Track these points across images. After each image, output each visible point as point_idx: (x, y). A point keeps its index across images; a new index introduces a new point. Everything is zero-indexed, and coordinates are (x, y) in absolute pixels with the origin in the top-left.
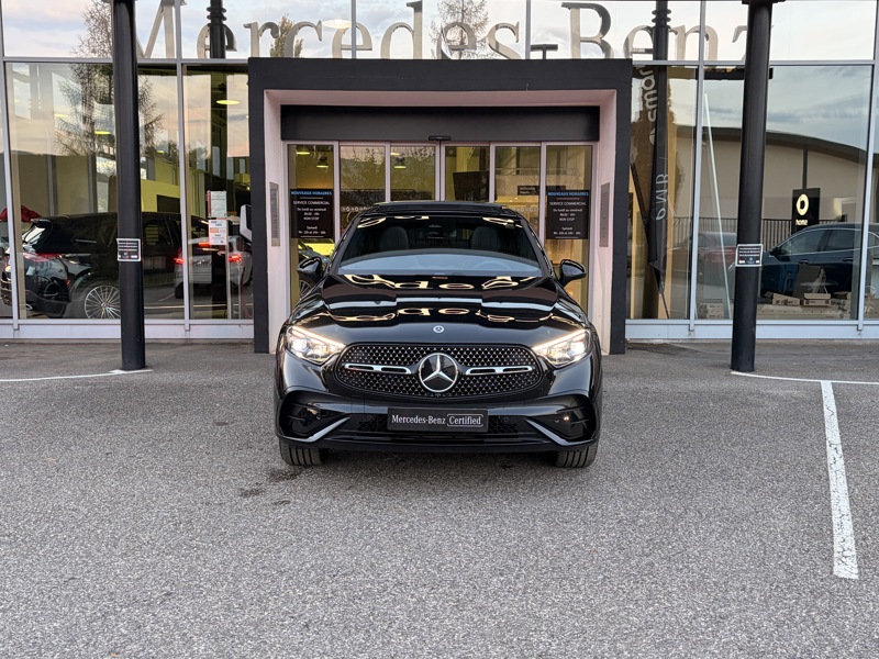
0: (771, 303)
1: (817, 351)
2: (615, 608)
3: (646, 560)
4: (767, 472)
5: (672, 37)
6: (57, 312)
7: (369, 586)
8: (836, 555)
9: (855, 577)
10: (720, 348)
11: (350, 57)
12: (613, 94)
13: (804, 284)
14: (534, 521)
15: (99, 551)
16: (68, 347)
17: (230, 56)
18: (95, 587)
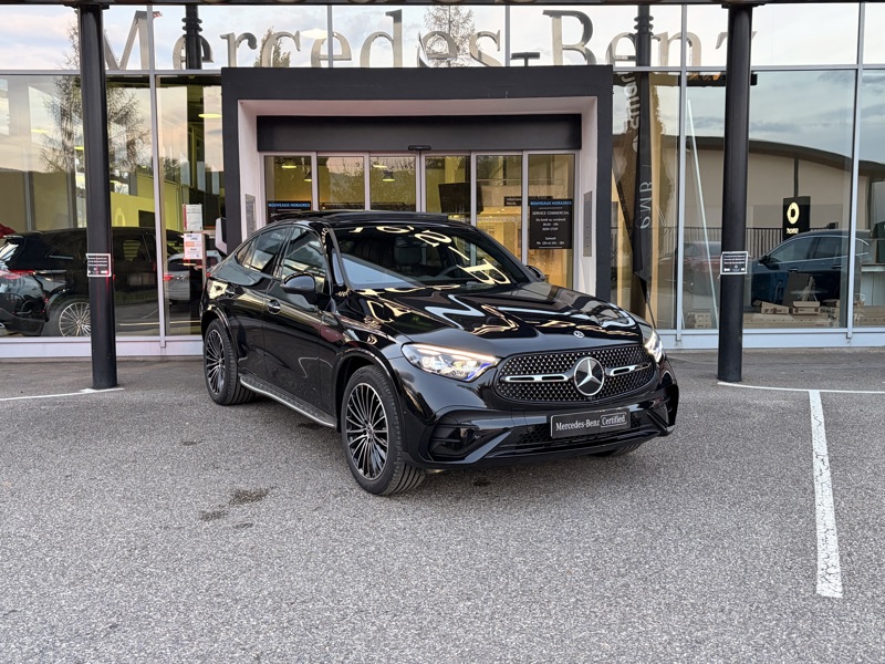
0: (760, 312)
1: (806, 360)
2: (587, 633)
3: (622, 581)
4: (751, 486)
5: (655, 44)
6: (35, 330)
7: (328, 614)
8: (820, 572)
9: (838, 595)
10: (708, 358)
11: (327, 66)
12: (594, 101)
13: (794, 293)
14: (507, 541)
15: (45, 580)
16: (40, 366)
17: (206, 67)
18: (36, 620)
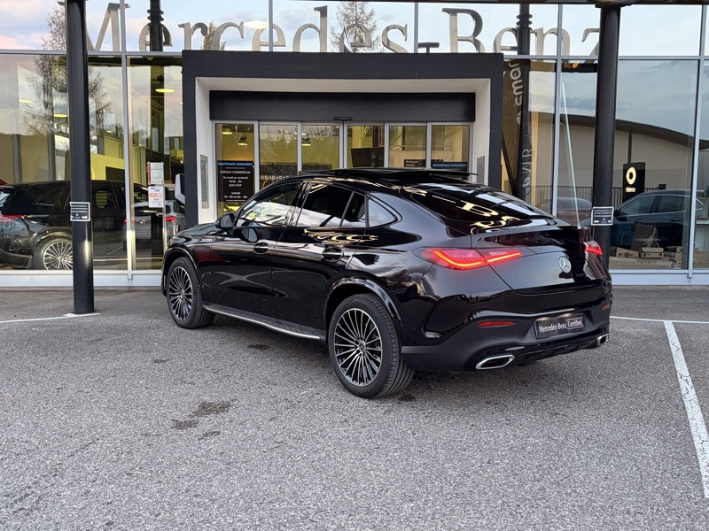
0: (615, 256)
1: (656, 295)
4: (631, 402)
5: (532, 36)
6: (21, 264)
7: (292, 513)
8: (704, 479)
11: (268, 50)
12: (487, 83)
13: (640, 240)
14: (436, 449)
16: (28, 294)
17: (166, 49)
18: (42, 517)
